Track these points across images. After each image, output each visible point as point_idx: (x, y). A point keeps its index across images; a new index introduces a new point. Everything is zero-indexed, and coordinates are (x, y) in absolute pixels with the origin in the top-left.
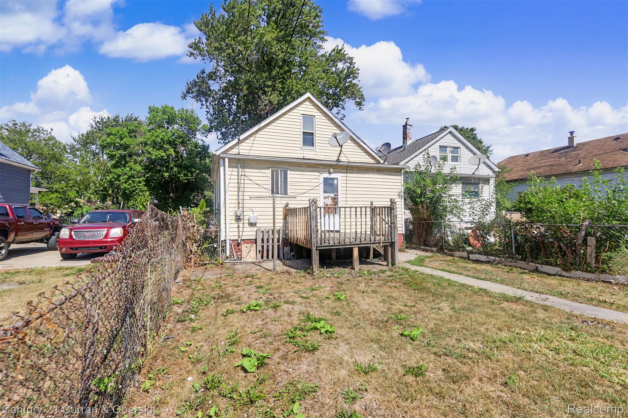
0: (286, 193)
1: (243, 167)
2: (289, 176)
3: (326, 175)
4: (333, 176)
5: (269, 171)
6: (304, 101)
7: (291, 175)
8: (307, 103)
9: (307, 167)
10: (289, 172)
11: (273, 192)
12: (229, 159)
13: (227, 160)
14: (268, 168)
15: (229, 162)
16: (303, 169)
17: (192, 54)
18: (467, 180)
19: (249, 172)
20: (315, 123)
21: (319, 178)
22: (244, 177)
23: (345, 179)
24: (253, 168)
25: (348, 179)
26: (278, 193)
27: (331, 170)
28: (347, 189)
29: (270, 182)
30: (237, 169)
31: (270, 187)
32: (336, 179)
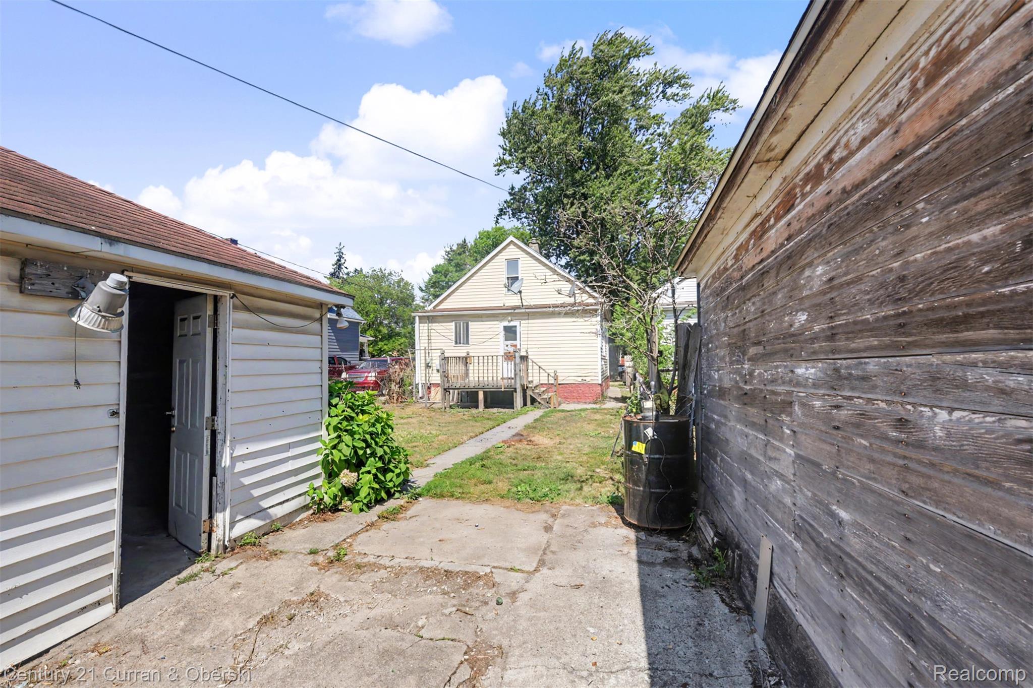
0: (468, 343)
1: (432, 322)
2: (470, 327)
3: (506, 324)
4: (512, 324)
5: (453, 324)
6: (508, 245)
7: (472, 325)
8: (512, 246)
9: (487, 317)
10: (470, 323)
11: (456, 343)
12: (419, 316)
13: (417, 318)
14: (452, 321)
15: (419, 320)
16: (484, 319)
17: (499, 171)
19: (435, 326)
20: (520, 265)
21: (498, 327)
22: (432, 331)
23: (527, 325)
24: (439, 322)
25: (530, 325)
26: (460, 343)
27: (509, 318)
28: (529, 336)
29: (454, 334)
30: (426, 325)
31: (453, 338)
32: (516, 326)
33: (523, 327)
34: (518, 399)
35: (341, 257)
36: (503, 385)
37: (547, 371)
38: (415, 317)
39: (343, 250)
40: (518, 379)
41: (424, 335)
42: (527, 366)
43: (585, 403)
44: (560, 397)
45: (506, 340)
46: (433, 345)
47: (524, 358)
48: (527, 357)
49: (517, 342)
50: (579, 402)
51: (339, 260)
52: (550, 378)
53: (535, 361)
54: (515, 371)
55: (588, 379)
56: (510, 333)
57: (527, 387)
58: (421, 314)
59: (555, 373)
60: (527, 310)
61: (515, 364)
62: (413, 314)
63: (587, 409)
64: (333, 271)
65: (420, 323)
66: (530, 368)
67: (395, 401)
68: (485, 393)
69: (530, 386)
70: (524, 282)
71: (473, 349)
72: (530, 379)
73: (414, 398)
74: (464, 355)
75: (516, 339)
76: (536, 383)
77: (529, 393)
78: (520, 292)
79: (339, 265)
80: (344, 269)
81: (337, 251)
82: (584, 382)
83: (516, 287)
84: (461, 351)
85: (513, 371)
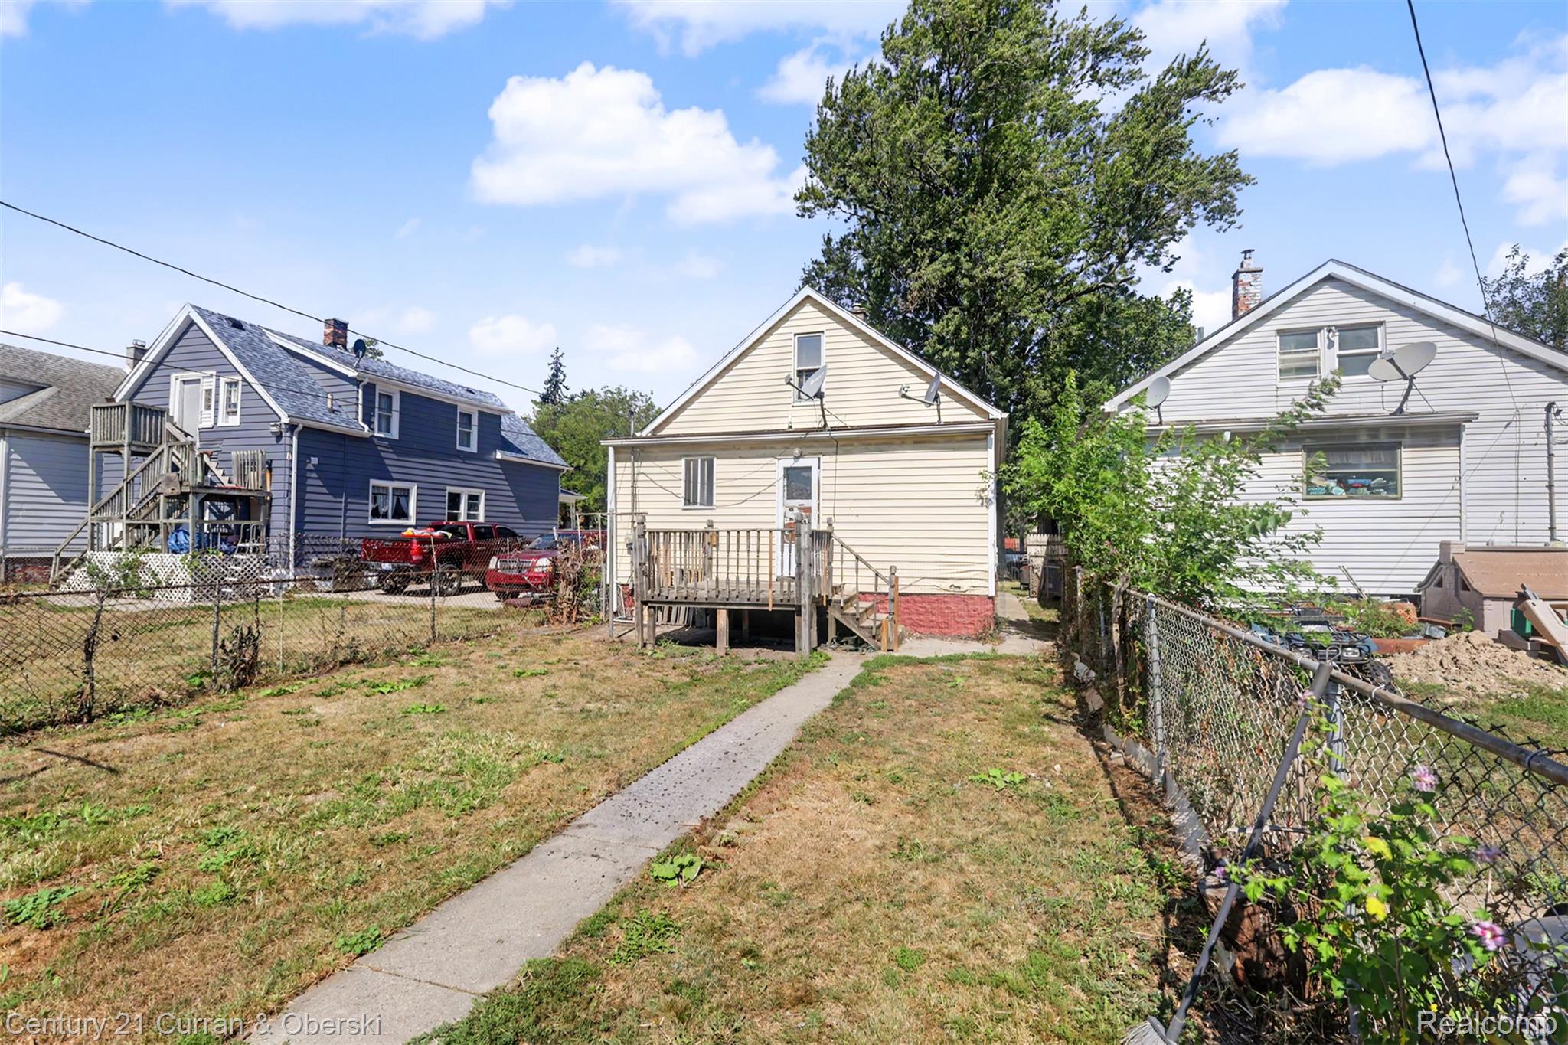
0: (710, 502)
1: (642, 458)
2: (716, 469)
3: (789, 462)
4: (803, 463)
5: (683, 462)
6: (801, 304)
7: (721, 466)
8: (808, 308)
9: (751, 448)
10: (716, 461)
11: (687, 501)
12: (615, 448)
13: (611, 451)
14: (679, 458)
15: (615, 453)
16: (741, 452)
18: (1333, 438)
19: (647, 467)
20: (824, 346)
21: (774, 468)
22: (641, 477)
23: (833, 466)
24: (656, 459)
25: (839, 466)
26: (695, 503)
27: (797, 451)
28: (838, 489)
29: (682, 484)
30: (629, 464)
31: (682, 491)
32: (809, 468)
33: (824, 469)
34: (805, 630)
35: (558, 370)
36: (771, 597)
37: (874, 565)
38: (608, 446)
39: (561, 360)
40: (805, 584)
41: (624, 484)
42: (830, 555)
43: (959, 637)
44: (903, 622)
45: (790, 496)
46: (641, 505)
47: (823, 538)
48: (830, 535)
49: (812, 503)
50: (944, 636)
51: (555, 376)
52: (880, 581)
53: (846, 542)
54: (799, 565)
55: (965, 586)
56: (798, 483)
57: (829, 602)
58: (618, 443)
59: (893, 570)
60: (834, 434)
61: (799, 550)
62: (603, 443)
63: (964, 657)
64: (545, 391)
65: (616, 460)
66: (836, 557)
67: (565, 619)
68: (731, 613)
69: (836, 597)
70: (829, 373)
71: (723, 515)
72: (836, 581)
73: (602, 614)
74: (703, 527)
75: (809, 497)
76: (849, 590)
77: (833, 614)
78: (819, 395)
79: (555, 382)
80: (563, 389)
81: (552, 360)
82: (957, 592)
83: (811, 385)
84: (695, 519)
85: (794, 566)
